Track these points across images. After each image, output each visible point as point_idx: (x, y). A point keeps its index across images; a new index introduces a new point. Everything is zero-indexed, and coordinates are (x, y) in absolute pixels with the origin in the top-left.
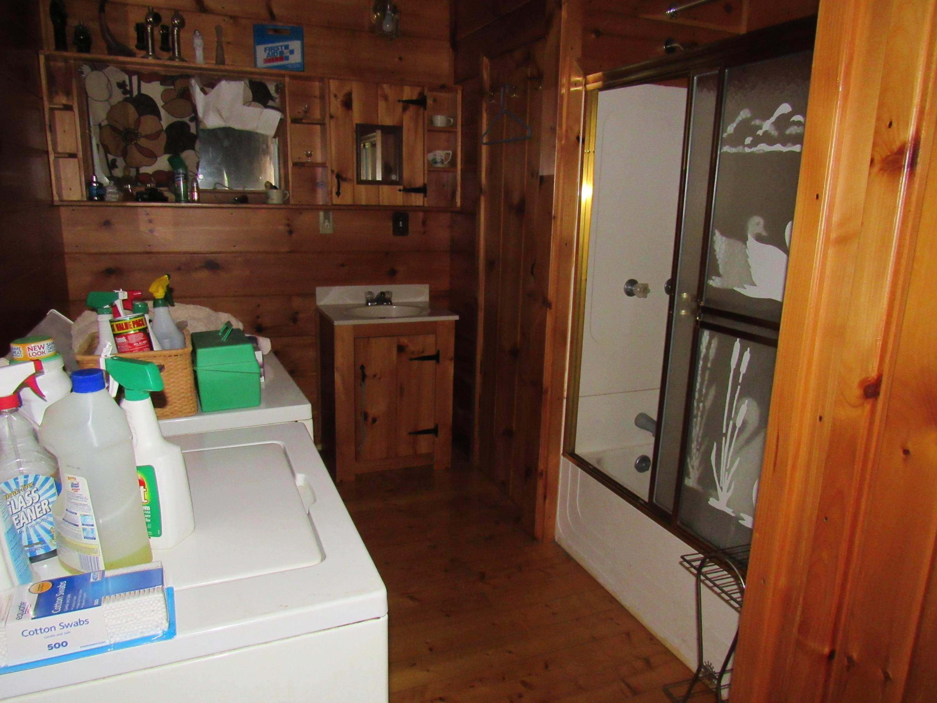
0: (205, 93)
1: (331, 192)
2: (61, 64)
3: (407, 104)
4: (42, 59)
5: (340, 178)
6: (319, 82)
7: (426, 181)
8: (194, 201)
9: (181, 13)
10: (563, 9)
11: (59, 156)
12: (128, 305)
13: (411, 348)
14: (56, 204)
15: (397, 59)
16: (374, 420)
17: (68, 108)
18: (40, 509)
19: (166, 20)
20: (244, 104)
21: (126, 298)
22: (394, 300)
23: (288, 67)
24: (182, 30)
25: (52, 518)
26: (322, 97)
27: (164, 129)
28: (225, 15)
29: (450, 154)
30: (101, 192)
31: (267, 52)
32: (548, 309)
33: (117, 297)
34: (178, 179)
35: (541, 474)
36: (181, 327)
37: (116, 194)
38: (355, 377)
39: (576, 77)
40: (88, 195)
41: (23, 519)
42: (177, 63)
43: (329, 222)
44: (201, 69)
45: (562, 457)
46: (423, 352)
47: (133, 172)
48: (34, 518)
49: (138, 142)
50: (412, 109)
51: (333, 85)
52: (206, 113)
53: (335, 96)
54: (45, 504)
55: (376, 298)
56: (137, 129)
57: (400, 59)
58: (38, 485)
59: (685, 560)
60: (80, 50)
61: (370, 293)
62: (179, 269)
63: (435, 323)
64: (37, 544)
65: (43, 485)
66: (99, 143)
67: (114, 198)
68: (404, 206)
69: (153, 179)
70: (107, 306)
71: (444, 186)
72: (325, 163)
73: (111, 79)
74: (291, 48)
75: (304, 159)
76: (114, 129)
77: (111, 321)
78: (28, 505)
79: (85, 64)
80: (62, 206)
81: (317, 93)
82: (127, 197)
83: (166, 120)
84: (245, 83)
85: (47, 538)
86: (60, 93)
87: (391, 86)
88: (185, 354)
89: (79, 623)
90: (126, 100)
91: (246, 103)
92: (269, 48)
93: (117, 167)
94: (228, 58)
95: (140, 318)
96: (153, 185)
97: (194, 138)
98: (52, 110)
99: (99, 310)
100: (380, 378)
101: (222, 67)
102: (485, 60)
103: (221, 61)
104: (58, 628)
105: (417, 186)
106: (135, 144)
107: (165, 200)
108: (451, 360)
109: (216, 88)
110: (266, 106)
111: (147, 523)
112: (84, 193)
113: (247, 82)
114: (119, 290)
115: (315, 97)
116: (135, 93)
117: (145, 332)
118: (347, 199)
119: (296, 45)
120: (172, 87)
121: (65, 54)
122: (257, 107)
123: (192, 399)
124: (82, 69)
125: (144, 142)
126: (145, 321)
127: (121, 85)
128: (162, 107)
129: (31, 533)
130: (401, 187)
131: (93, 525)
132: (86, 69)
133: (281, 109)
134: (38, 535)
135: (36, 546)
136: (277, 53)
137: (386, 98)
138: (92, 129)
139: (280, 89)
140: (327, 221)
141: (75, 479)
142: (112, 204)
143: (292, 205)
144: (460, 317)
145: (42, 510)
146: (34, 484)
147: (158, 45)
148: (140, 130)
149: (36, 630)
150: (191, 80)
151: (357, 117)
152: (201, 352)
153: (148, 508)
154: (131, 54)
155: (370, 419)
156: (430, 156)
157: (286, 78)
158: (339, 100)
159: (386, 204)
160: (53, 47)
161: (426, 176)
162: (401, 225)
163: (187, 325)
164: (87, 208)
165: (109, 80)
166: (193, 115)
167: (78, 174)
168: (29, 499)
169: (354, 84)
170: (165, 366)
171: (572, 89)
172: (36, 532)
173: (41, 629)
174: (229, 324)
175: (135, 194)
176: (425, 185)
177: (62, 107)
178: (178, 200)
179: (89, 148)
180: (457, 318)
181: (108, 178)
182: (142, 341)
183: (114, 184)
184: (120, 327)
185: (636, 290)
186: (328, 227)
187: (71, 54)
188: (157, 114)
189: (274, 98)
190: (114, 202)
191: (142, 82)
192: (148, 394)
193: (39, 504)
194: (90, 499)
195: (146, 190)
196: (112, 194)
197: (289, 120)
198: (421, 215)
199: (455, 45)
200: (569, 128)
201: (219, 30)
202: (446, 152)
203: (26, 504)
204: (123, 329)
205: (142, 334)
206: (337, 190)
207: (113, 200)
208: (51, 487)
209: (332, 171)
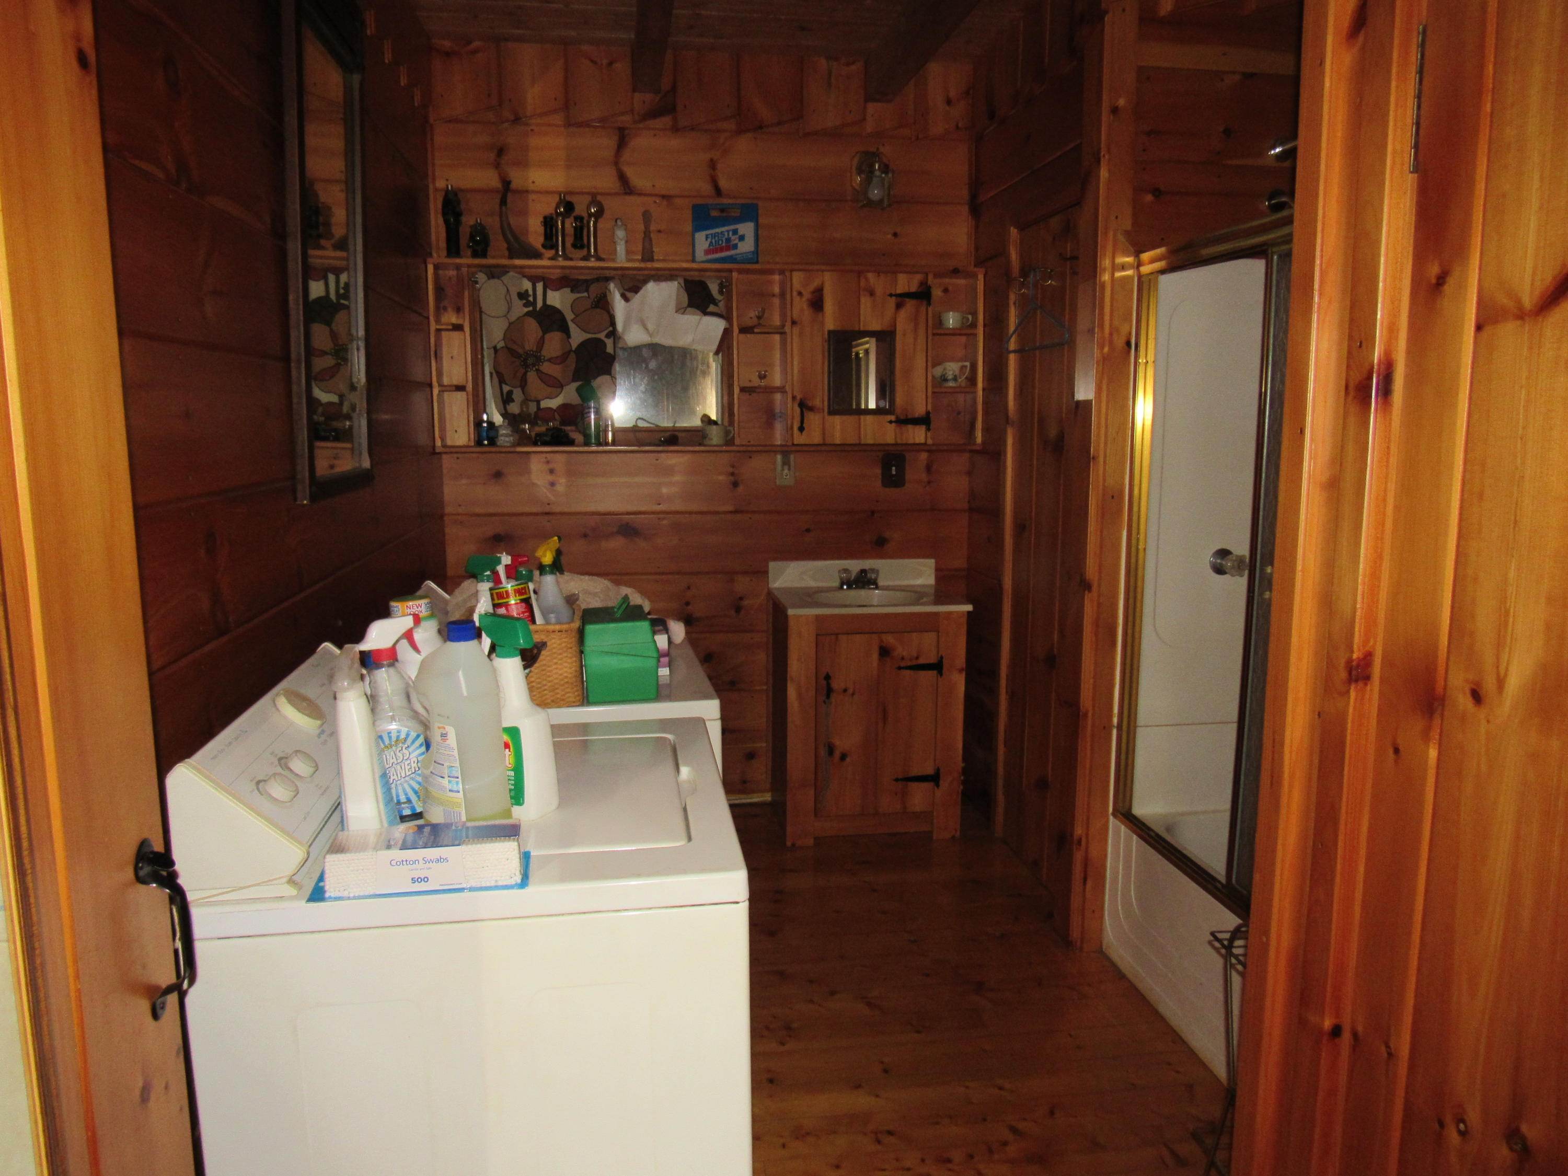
0: (627, 299)
1: (792, 428)
2: (452, 273)
3: (902, 299)
4: (430, 268)
5: (804, 406)
6: (779, 275)
7: (930, 408)
8: (607, 444)
9: (599, 198)
10: (1102, 164)
11: (444, 388)
12: (511, 572)
13: (900, 651)
14: (437, 451)
15: (889, 236)
16: (843, 757)
17: (458, 328)
18: (409, 767)
19: (580, 210)
20: (676, 312)
21: (509, 562)
22: (881, 583)
23: (736, 259)
24: (599, 220)
25: (421, 778)
26: (782, 295)
27: (573, 349)
28: (656, 195)
29: (966, 367)
30: (492, 434)
31: (709, 240)
32: (1086, 592)
33: (499, 561)
34: (588, 415)
35: (1079, 842)
36: (571, 600)
37: (511, 436)
38: (816, 689)
39: (1123, 257)
40: (476, 439)
41: (393, 775)
42: (592, 263)
43: (789, 469)
44: (622, 269)
45: (1111, 818)
46: (917, 658)
47: (532, 408)
48: (403, 775)
49: (541, 368)
50: (910, 304)
51: (797, 279)
52: (626, 324)
53: (800, 294)
54: (414, 762)
55: (854, 580)
56: (540, 352)
57: (895, 235)
58: (409, 742)
59: (1217, 939)
60: (475, 255)
61: (846, 570)
62: (585, 536)
63: (937, 614)
64: (404, 803)
65: (413, 742)
66: (493, 371)
67: (507, 442)
68: (896, 444)
69: (557, 416)
70: (488, 573)
71: (959, 413)
72: (784, 387)
73: (510, 289)
74: (740, 233)
75: (756, 382)
76: (512, 352)
77: (491, 589)
78: (399, 761)
79: (481, 271)
80: (446, 453)
81: (777, 290)
82: (524, 439)
83: (578, 336)
84: (679, 283)
85: (414, 798)
86: (449, 309)
87: (879, 276)
88: (571, 630)
89: (440, 860)
90: (528, 314)
91: (680, 310)
92: (712, 234)
93: (513, 401)
94: (658, 251)
95: (522, 586)
96: (557, 424)
97: (611, 359)
98: (438, 331)
99: (479, 576)
100: (853, 694)
101: (649, 265)
102: (1013, 231)
103: (648, 256)
104: (421, 862)
105: (917, 415)
106: (537, 370)
107: (571, 443)
108: (961, 671)
109: (641, 292)
110: (705, 313)
111: (510, 790)
112: (472, 436)
113: (682, 281)
114: (502, 553)
115: (774, 295)
116: (540, 304)
117: (527, 602)
118: (813, 436)
119: (747, 229)
120: (586, 294)
121: (458, 261)
122: (694, 314)
123: (577, 686)
124: (477, 278)
125: (546, 367)
126: (529, 591)
127: (522, 296)
128: (572, 321)
129: (400, 791)
130: (893, 418)
131: (458, 778)
132: (481, 277)
133: (727, 317)
134: (406, 794)
135: (403, 806)
136: (722, 241)
137: (872, 293)
138: (485, 353)
139: (724, 288)
140: (786, 467)
141: (444, 728)
142: (504, 450)
143: (737, 446)
144: (974, 608)
145: (411, 768)
146: (405, 740)
147: (570, 241)
148: (544, 352)
149: (403, 861)
150: (609, 284)
151: (831, 320)
152: (590, 629)
153: (512, 773)
154: (537, 255)
155: (837, 754)
156: (938, 371)
157: (733, 273)
158: (804, 299)
159: (870, 441)
160: (444, 253)
161: (930, 400)
162: (894, 473)
163: (577, 599)
164: (475, 455)
165: (508, 290)
166: (611, 329)
167: (466, 410)
168: (399, 754)
169: (827, 276)
170: (548, 644)
171: (1118, 274)
172: (404, 790)
173: (406, 861)
174: (626, 598)
175: (533, 434)
176: (928, 413)
177: (450, 327)
178: (587, 443)
179: (480, 378)
180: (969, 608)
181: (502, 415)
182: (523, 613)
183: (509, 424)
184: (500, 596)
185: (1227, 563)
186: (788, 477)
187: (466, 260)
188: (566, 330)
189: (717, 301)
190: (508, 447)
191: (548, 290)
192: (518, 652)
193: (409, 762)
194: (456, 750)
195: (547, 429)
196: (505, 437)
197: (736, 330)
198: (924, 456)
199: (975, 210)
200: (1114, 330)
201: (647, 216)
202: (960, 364)
203: (397, 760)
204: (502, 598)
205: (523, 605)
206: (799, 425)
207: (506, 444)
208: (421, 745)
209: (794, 398)
